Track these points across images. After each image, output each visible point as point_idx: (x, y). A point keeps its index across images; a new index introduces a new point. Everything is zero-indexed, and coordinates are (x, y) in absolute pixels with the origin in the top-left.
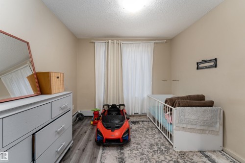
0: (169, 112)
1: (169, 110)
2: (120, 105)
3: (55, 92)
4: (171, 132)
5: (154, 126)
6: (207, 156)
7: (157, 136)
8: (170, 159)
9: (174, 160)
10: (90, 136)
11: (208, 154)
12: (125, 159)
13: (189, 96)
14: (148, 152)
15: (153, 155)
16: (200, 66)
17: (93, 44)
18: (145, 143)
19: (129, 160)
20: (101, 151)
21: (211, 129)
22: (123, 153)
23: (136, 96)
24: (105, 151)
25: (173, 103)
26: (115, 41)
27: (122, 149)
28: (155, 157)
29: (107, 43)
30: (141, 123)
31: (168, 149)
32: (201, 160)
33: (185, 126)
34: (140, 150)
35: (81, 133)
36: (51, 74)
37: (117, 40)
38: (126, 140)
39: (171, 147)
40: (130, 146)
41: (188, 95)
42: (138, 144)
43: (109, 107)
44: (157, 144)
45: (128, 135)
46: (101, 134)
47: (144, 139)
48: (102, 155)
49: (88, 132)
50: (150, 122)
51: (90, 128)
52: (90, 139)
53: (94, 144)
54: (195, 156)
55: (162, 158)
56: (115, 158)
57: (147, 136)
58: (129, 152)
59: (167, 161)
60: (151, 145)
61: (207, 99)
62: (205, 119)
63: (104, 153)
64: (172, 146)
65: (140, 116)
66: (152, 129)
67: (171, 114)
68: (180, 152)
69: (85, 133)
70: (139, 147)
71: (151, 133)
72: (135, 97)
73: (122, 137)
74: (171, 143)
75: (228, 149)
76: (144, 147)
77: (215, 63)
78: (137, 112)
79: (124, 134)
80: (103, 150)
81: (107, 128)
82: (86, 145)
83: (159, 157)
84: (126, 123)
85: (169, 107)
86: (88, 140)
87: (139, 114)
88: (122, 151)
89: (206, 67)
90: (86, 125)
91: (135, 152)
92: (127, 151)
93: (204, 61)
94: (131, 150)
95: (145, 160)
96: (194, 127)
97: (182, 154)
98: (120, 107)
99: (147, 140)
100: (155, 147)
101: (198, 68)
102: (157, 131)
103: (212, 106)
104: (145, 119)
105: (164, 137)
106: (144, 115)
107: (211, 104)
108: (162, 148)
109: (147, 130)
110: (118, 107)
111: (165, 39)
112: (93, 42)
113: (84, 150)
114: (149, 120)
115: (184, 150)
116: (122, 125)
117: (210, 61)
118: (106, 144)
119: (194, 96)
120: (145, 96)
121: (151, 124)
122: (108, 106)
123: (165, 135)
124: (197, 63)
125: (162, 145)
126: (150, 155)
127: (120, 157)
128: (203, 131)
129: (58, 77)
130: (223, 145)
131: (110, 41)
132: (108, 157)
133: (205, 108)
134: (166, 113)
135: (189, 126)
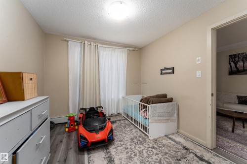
0: (145, 109)
1: (144, 108)
2: (97, 108)
3: (28, 98)
4: (146, 125)
5: (129, 123)
6: (170, 138)
7: (134, 131)
8: (148, 146)
9: (151, 146)
10: (68, 144)
11: (170, 136)
12: (113, 157)
13: (158, 95)
14: (130, 145)
15: (135, 147)
16: (163, 72)
17: (66, 42)
18: (126, 139)
19: (117, 156)
20: (86, 156)
21: (172, 118)
22: (109, 152)
23: (113, 97)
24: (91, 155)
25: (147, 101)
26: (92, 43)
27: (108, 149)
28: (137, 148)
29: (83, 44)
30: (118, 122)
31: (145, 139)
32: (167, 142)
33: (156, 118)
34: (124, 146)
35: (56, 143)
36: (24, 74)
37: (93, 42)
38: (110, 139)
39: (146, 137)
40: (114, 144)
41: (156, 94)
42: (121, 141)
43: (86, 111)
44: (136, 138)
45: (113, 134)
46: (85, 139)
47: (125, 135)
48: (89, 160)
49: (64, 141)
50: (126, 120)
51: (65, 135)
52: (70, 148)
53: (76, 152)
54: (163, 140)
55: (142, 147)
56: (103, 159)
57: (126, 132)
58: (115, 150)
59: (147, 149)
60: (132, 139)
61: (168, 97)
62: (168, 111)
63: (90, 157)
64: (148, 136)
65: (116, 116)
66: (129, 126)
67: (146, 110)
68: (154, 139)
69: (61, 142)
70: (122, 143)
71: (128, 129)
72: (112, 99)
73: (108, 138)
74: (147, 134)
75: (181, 131)
76: (126, 142)
77: (172, 70)
78: (114, 113)
79: (109, 134)
80: (88, 154)
81: (91, 131)
82: (66, 155)
83: (140, 148)
84: (109, 124)
85: (144, 105)
86: (67, 149)
87: (115, 114)
88: (108, 151)
89: (167, 73)
90: (59, 134)
91: (119, 148)
92: (112, 149)
93: (166, 69)
94: (116, 148)
95: (130, 153)
96: (162, 118)
97: (155, 141)
98: (97, 109)
99: (127, 136)
100: (135, 140)
101: (161, 74)
102: (133, 127)
103: (171, 101)
104: (121, 118)
105: (140, 130)
106: (120, 114)
107: (171, 100)
108: (141, 139)
109: (125, 127)
110: (96, 109)
111: (136, 48)
112: (65, 40)
113: (65, 160)
114: (124, 118)
115: (156, 137)
116: (105, 126)
117: (170, 69)
118: (91, 147)
119: (161, 95)
120: (121, 97)
121: (127, 122)
122: (85, 109)
123: (140, 129)
124: (161, 70)
125: (140, 137)
126: (133, 147)
127: (107, 156)
128: (167, 121)
129: (31, 79)
130: (178, 128)
131: (86, 42)
132: (96, 160)
133: (168, 103)
134: (142, 109)
135: (159, 118)
